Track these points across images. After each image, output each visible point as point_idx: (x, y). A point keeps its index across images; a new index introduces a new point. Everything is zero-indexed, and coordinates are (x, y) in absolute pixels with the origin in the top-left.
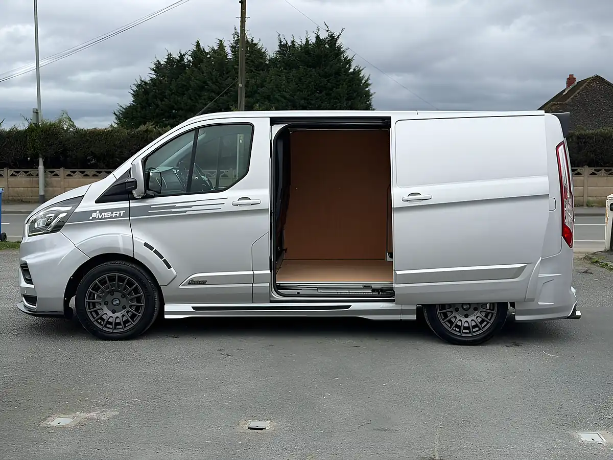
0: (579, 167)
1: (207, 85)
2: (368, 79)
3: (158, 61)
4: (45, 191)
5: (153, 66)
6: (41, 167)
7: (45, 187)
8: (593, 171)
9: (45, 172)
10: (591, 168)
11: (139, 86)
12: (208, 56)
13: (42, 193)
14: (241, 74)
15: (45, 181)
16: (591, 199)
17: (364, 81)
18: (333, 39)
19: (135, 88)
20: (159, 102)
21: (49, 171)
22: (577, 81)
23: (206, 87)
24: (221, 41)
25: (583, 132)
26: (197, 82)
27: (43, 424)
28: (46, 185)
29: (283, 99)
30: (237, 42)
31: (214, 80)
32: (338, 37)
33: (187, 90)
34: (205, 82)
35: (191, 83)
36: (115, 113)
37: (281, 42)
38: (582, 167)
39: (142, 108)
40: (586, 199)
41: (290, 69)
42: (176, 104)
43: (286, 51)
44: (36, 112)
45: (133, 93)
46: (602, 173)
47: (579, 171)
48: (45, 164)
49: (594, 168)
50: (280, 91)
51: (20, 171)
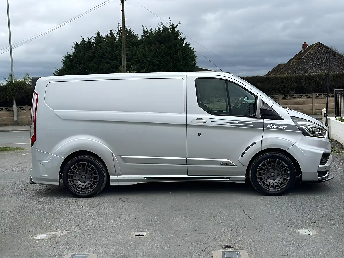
0: (310, 93)
1: (105, 55)
2: (194, 49)
3: (77, 43)
4: (18, 119)
5: (74, 46)
6: (15, 105)
7: (18, 116)
8: (317, 95)
9: (17, 108)
10: (316, 94)
11: (66, 57)
12: (105, 39)
13: (16, 119)
14: (123, 49)
15: (17, 113)
16: (317, 110)
17: (191, 50)
18: (173, 27)
19: (64, 59)
20: (78, 66)
21: (20, 108)
22: (308, 45)
23: (104, 56)
24: (111, 31)
25: (311, 75)
26: (99, 54)
27: (32, 239)
28: (18, 115)
29: (147, 62)
30: (120, 31)
31: (108, 52)
32: (176, 26)
33: (94, 59)
34: (103, 54)
35: (96, 55)
36: (53, 73)
37: (144, 30)
38: (311, 93)
39: (69, 69)
40: (314, 111)
41: (150, 45)
42: (87, 67)
43: (148, 35)
44: (11, 75)
45: (63, 61)
46: (322, 96)
47: (310, 96)
48: (16, 104)
49: (317, 94)
50: (145, 57)
51: (3, 108)
